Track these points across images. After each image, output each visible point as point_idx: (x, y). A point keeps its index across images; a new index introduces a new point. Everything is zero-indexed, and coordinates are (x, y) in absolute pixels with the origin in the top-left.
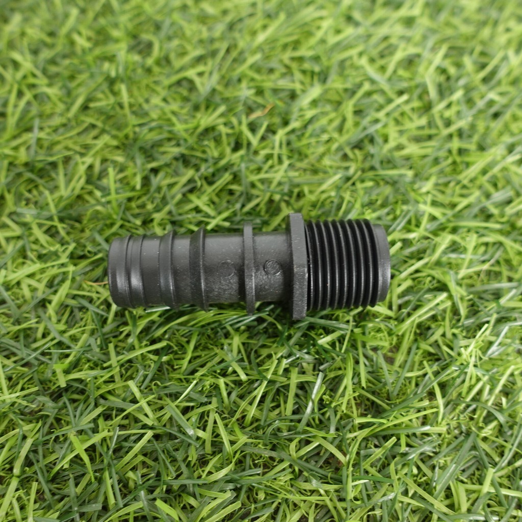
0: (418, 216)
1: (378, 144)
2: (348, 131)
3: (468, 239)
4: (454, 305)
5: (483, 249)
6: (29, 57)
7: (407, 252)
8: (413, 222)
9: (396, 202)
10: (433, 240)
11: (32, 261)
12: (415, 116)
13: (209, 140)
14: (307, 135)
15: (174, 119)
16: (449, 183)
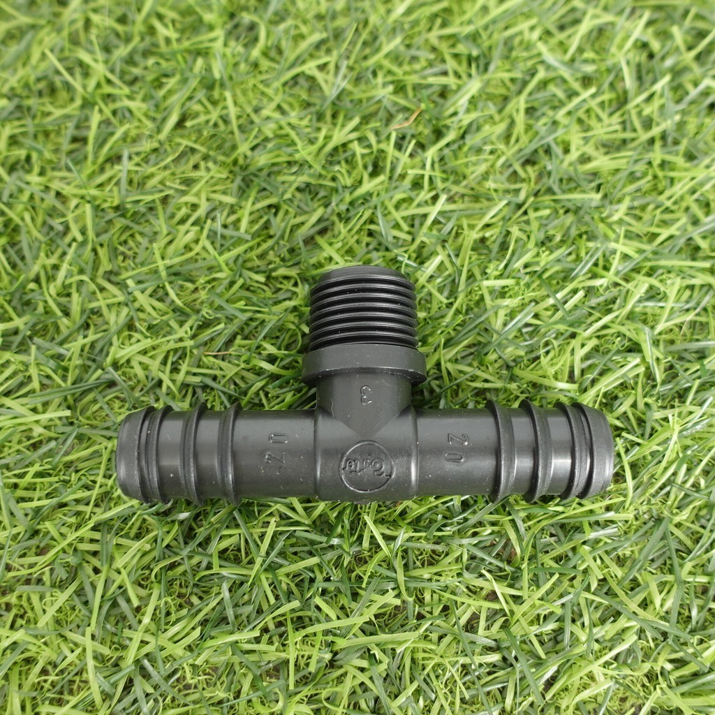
0: (608, 254)
1: (557, 156)
2: (517, 141)
3: (669, 282)
4: (648, 368)
5: (688, 293)
6: (100, 56)
7: (593, 302)
8: (601, 263)
9: (580, 236)
10: (624, 287)
11: (142, 333)
12: (604, 116)
13: (339, 163)
14: (465, 149)
15: (293, 134)
16: (648, 204)
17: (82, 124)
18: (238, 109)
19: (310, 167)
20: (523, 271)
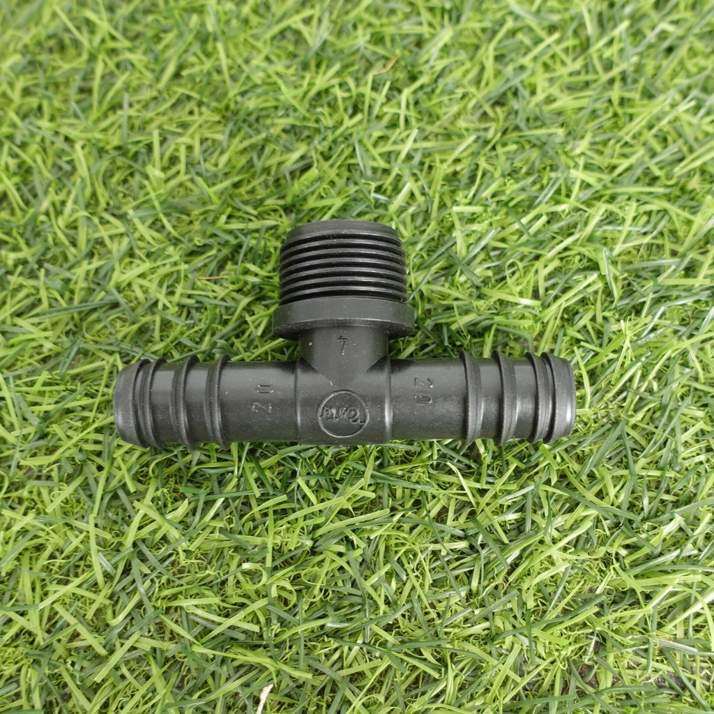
0: (570, 184)
1: (524, 97)
2: (487, 84)
3: (627, 208)
4: (607, 286)
5: (645, 218)
6: (105, 15)
7: (555, 227)
8: (564, 191)
9: (545, 168)
10: (585, 211)
11: (141, 259)
12: (568, 60)
13: (322, 106)
14: (438, 91)
15: (280, 82)
16: (609, 140)
17: (88, 76)
18: (230, 61)
19: (295, 110)
20: (490, 200)
